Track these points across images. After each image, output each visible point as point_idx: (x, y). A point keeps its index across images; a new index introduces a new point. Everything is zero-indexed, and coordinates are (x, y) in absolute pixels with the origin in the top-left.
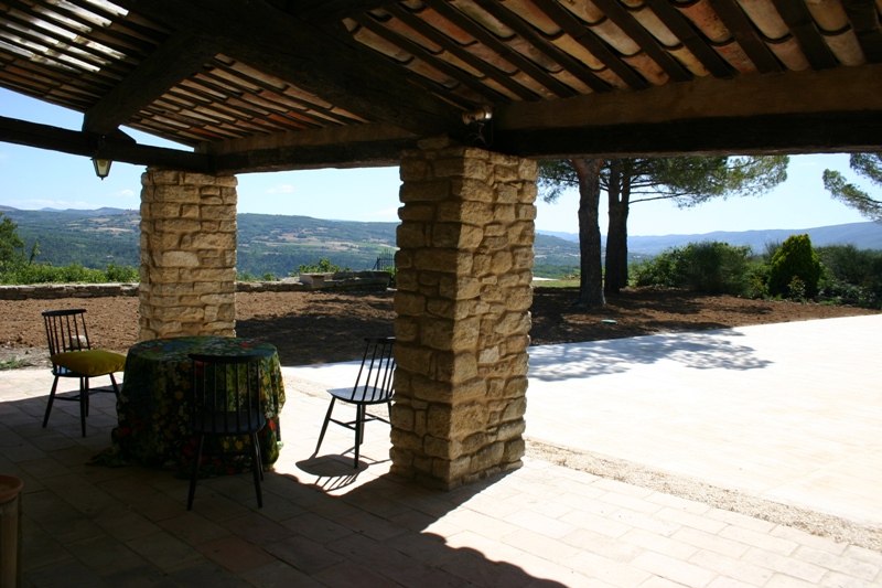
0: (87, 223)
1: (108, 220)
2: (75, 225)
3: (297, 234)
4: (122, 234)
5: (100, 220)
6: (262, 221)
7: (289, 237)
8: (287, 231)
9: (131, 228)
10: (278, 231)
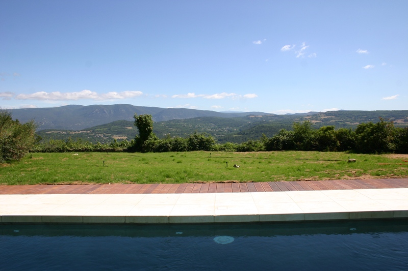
0: (302, 119)
1: (311, 117)
2: (297, 120)
3: (403, 120)
4: (316, 123)
5: (307, 117)
6: (384, 114)
7: (399, 121)
8: (398, 119)
9: (320, 120)
10: (393, 118)
